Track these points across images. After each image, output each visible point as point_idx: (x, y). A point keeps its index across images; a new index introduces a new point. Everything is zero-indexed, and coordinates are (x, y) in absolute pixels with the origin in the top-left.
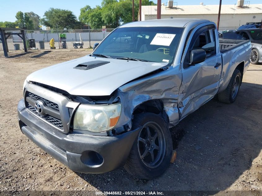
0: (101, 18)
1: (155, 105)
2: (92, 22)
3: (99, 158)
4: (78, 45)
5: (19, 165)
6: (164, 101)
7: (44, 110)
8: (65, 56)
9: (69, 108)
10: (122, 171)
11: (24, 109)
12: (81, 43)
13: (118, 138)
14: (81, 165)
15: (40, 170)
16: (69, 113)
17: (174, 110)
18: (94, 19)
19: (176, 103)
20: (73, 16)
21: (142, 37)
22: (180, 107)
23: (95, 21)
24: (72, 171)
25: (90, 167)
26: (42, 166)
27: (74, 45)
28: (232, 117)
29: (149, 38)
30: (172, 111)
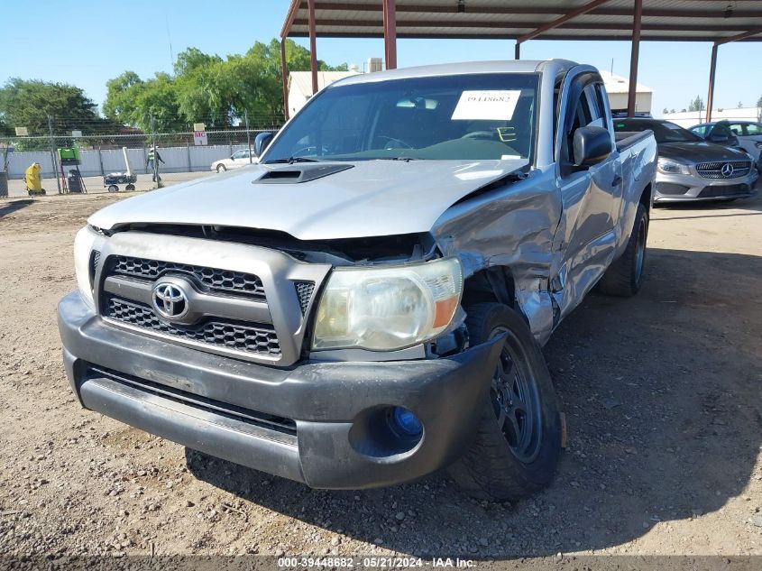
0: (177, 107)
1: (491, 287)
2: (147, 120)
3: (397, 435)
4: (120, 181)
5: (77, 514)
6: (515, 273)
7: (194, 303)
8: (87, 214)
9: (297, 283)
10: (427, 487)
11: (92, 320)
12: (128, 174)
13: (458, 361)
14: (349, 460)
15: (155, 520)
16: (299, 298)
17: (542, 299)
18: (155, 110)
19: (544, 278)
20: (86, 103)
21: (413, 105)
22: (554, 291)
23: (157, 117)
24: (265, 509)
25: (379, 462)
26: (158, 508)
27: (107, 182)
28: (652, 326)
29: (438, 106)
30: (537, 303)
